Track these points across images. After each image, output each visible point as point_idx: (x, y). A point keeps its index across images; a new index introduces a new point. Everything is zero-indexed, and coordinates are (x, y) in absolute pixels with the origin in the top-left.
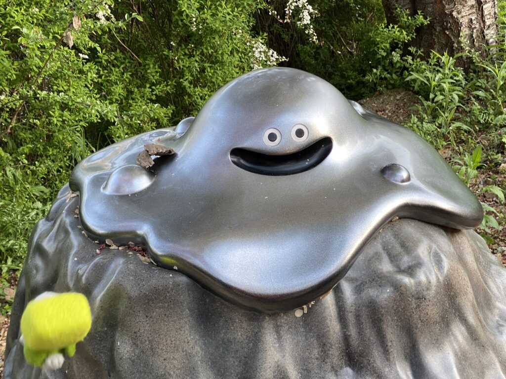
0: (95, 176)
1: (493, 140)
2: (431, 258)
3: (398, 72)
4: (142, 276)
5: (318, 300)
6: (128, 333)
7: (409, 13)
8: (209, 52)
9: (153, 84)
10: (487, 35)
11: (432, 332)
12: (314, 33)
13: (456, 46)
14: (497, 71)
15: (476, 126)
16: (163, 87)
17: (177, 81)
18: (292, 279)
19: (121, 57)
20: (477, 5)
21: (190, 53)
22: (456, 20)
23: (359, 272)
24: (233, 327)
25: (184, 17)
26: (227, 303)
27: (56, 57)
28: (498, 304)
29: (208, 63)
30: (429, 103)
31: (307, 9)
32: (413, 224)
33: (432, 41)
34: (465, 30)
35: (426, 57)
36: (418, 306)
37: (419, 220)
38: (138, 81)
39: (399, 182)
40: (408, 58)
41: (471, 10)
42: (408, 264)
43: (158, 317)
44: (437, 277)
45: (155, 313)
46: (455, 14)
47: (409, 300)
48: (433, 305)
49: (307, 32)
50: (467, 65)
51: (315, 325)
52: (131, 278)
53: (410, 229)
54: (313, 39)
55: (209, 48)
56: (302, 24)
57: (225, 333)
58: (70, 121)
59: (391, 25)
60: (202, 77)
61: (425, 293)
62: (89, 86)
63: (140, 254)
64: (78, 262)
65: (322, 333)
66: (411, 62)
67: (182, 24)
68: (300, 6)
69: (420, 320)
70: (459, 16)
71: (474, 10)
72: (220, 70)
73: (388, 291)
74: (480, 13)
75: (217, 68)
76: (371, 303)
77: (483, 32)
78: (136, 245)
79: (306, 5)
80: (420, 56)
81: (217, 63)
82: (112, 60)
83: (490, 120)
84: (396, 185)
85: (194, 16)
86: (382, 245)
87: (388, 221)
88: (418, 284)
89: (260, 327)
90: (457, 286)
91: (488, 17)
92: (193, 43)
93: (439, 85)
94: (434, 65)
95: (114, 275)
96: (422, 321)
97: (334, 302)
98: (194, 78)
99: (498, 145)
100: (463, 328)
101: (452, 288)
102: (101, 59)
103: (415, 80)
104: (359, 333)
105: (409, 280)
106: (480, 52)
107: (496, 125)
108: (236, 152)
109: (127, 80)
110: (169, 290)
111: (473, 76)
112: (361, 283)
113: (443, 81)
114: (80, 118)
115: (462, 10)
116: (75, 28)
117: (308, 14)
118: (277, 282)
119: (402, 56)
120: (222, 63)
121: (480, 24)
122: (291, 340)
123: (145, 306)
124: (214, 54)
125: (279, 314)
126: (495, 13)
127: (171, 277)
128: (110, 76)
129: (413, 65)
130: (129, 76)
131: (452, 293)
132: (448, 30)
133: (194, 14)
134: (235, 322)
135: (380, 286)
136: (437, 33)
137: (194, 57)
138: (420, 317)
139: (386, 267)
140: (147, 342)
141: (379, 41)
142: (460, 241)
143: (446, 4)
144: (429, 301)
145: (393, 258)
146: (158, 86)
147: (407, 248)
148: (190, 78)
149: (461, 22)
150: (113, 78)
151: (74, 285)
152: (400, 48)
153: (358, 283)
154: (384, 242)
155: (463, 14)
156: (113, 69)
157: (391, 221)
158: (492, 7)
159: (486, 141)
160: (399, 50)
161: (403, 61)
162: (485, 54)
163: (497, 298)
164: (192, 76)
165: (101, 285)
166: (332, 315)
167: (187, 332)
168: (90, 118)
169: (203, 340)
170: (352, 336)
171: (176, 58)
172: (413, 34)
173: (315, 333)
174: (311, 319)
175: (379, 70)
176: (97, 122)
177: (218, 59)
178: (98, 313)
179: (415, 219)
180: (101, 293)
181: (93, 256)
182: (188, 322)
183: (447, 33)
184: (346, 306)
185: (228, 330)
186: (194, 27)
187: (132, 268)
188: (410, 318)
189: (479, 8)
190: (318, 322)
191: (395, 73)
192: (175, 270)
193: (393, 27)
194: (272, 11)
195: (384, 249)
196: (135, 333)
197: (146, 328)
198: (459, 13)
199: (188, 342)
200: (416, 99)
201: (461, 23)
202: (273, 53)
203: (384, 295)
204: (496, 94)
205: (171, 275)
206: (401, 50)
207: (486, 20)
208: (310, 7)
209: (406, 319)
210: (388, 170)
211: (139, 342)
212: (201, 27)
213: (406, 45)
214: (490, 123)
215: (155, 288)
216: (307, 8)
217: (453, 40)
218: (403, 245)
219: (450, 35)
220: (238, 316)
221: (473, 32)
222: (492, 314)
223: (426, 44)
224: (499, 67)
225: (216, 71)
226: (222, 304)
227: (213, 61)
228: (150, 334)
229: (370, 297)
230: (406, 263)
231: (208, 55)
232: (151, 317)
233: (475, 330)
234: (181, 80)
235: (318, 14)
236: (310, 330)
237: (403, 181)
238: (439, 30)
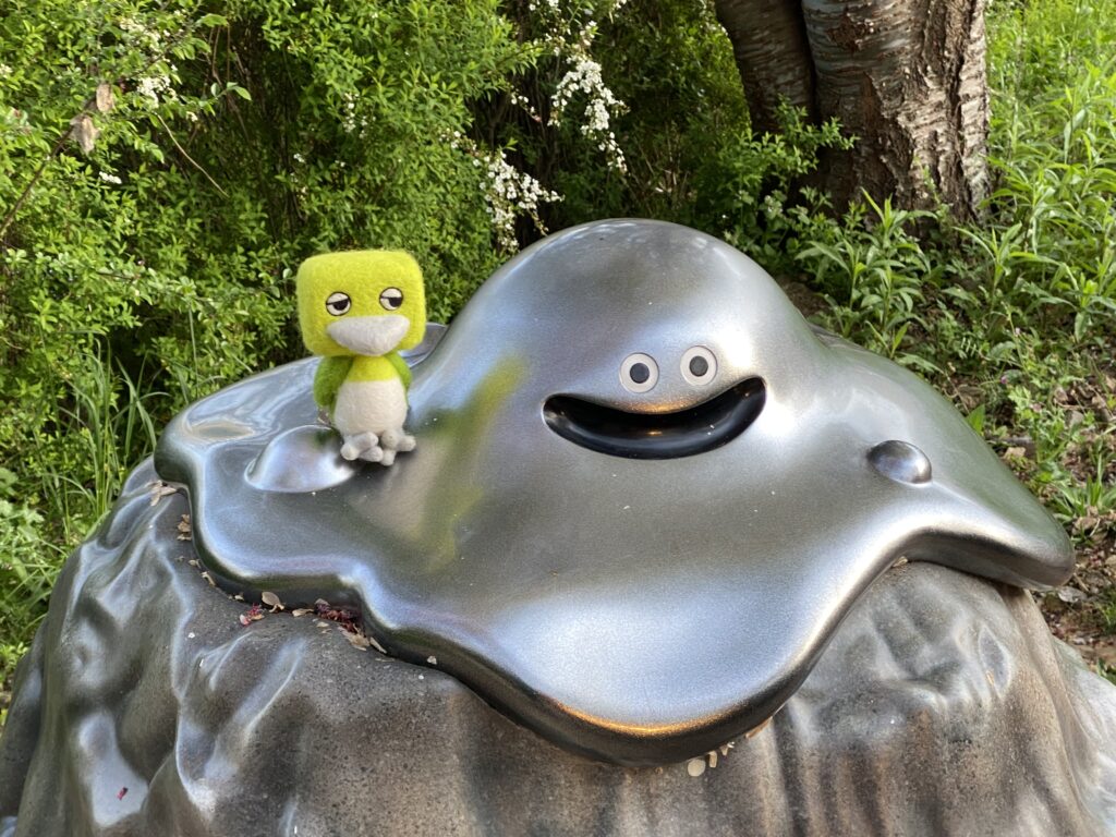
0: (218, 450)
1: (987, 396)
2: (980, 651)
3: (775, 240)
4: (354, 676)
5: (739, 741)
6: (319, 807)
7: (805, 114)
8: (375, 180)
9: (248, 247)
10: (967, 167)
11: (982, 815)
12: (619, 150)
13: (902, 189)
14: (995, 248)
15: (950, 364)
16: (273, 254)
17: (303, 241)
18: (690, 691)
19: (178, 184)
20: (948, 103)
21: (334, 180)
22: (904, 133)
23: (827, 678)
24: (553, 796)
25: (329, 100)
26: (542, 741)
27: (47, 178)
28: (1102, 758)
29: (372, 203)
30: (848, 310)
31: (602, 98)
32: (937, 575)
33: (850, 177)
34: (921, 155)
35: (838, 213)
36: (956, 757)
37: (947, 567)
38: (214, 238)
39: (907, 480)
40: (799, 210)
41: (935, 114)
42: (931, 665)
43: (389, 771)
44: (993, 694)
45: (382, 762)
46: (901, 119)
47: (936, 744)
48: (987, 755)
49: (602, 147)
50: (925, 232)
51: (732, 795)
52: (329, 681)
53: (933, 587)
54: (617, 163)
55: (376, 171)
56: (591, 131)
57: (535, 810)
58: (72, 323)
59: (767, 134)
60: (358, 234)
61: (971, 729)
62: (117, 245)
63: (345, 627)
64: (200, 643)
65: (747, 814)
66: (807, 221)
67: (321, 116)
68: (588, 90)
69: (958, 787)
70: (911, 125)
71: (942, 114)
72: (399, 220)
73: (893, 722)
74: (955, 120)
75: (392, 216)
76: (854, 748)
77: (960, 162)
78: (332, 605)
79: (599, 89)
80: (824, 209)
81: (391, 205)
82: (158, 189)
83: (980, 352)
84: (901, 487)
85: (350, 98)
86: (875, 621)
87: (886, 568)
88: (956, 709)
89: (612, 797)
90: (1032, 714)
91: (972, 129)
92: (343, 159)
93: (871, 272)
94: (856, 228)
95: (288, 673)
96: (961, 791)
97: (774, 745)
98: (341, 236)
99: (998, 407)
100: (1043, 808)
101: (1023, 718)
102: (136, 185)
103: (813, 260)
104: (827, 814)
105: (937, 697)
106: (952, 205)
107: (993, 363)
108: (557, 404)
109: (193, 235)
110: (417, 709)
111: (936, 255)
112: (833, 704)
113: (879, 263)
114: (95, 318)
115: (918, 112)
116: (101, 109)
117: (603, 108)
118: (659, 698)
119: (786, 206)
120: (403, 206)
121: (954, 143)
122: (677, 828)
123: (359, 746)
124: (388, 184)
125: (653, 769)
126: (985, 122)
127: (421, 681)
128: (153, 225)
129: (811, 225)
130: (196, 228)
131: (1022, 731)
132: (885, 154)
133: (351, 94)
134: (559, 785)
135: (875, 711)
136: (862, 160)
137: (343, 188)
138: (958, 780)
139: (885, 668)
140: (362, 829)
141: (741, 168)
142: (1025, 614)
143: (884, 98)
144: (979, 746)
145: (900, 651)
146: (261, 252)
147: (928, 627)
148: (334, 236)
149: (914, 137)
150: (161, 229)
151: (187, 695)
152: (782, 189)
153: (825, 704)
154: (877, 613)
155: (920, 121)
156: (162, 209)
157: (892, 568)
158: (979, 110)
159: (970, 398)
160: (780, 192)
161: (788, 216)
162: (961, 209)
163: (1097, 742)
164: (337, 231)
165: (255, 697)
166: (770, 773)
167: (451, 806)
168: (119, 318)
169: (487, 826)
170: (811, 822)
171: (304, 190)
172: (811, 161)
173: (731, 812)
174: (724, 781)
175: (737, 236)
176: (135, 326)
177: (394, 195)
178: (249, 759)
179: (941, 565)
180: (257, 712)
181: (232, 629)
182: (456, 785)
183: (884, 161)
184: (799, 754)
185: (542, 802)
186: (351, 122)
187: (331, 658)
188: (938, 785)
189: (953, 110)
190: (739, 788)
191: (769, 243)
192: (431, 666)
193: (772, 140)
194: (517, 97)
195: (879, 630)
196: (334, 806)
197: (361, 797)
198: (910, 118)
199: (454, 829)
200: (815, 300)
201: (914, 140)
202: (531, 183)
203: (884, 732)
204: (991, 296)
205: (421, 677)
206: (784, 193)
207: (967, 137)
208: (607, 93)
209: (929, 785)
210: (884, 454)
211: (342, 828)
212: (364, 123)
213: (796, 182)
214: (981, 360)
215: (384, 704)
216: (603, 95)
217: (896, 177)
218: (919, 622)
219: (890, 166)
220: (566, 772)
221: (938, 161)
222: (1089, 776)
223: (837, 182)
224: (999, 239)
225: (391, 222)
226: (531, 744)
227: (382, 199)
228: (370, 810)
229: (854, 734)
230: (928, 661)
231: (373, 186)
232: (372, 771)
233: (1067, 813)
234: (313, 240)
235: (625, 109)
236: (721, 805)
237: (917, 480)
238: (867, 152)
